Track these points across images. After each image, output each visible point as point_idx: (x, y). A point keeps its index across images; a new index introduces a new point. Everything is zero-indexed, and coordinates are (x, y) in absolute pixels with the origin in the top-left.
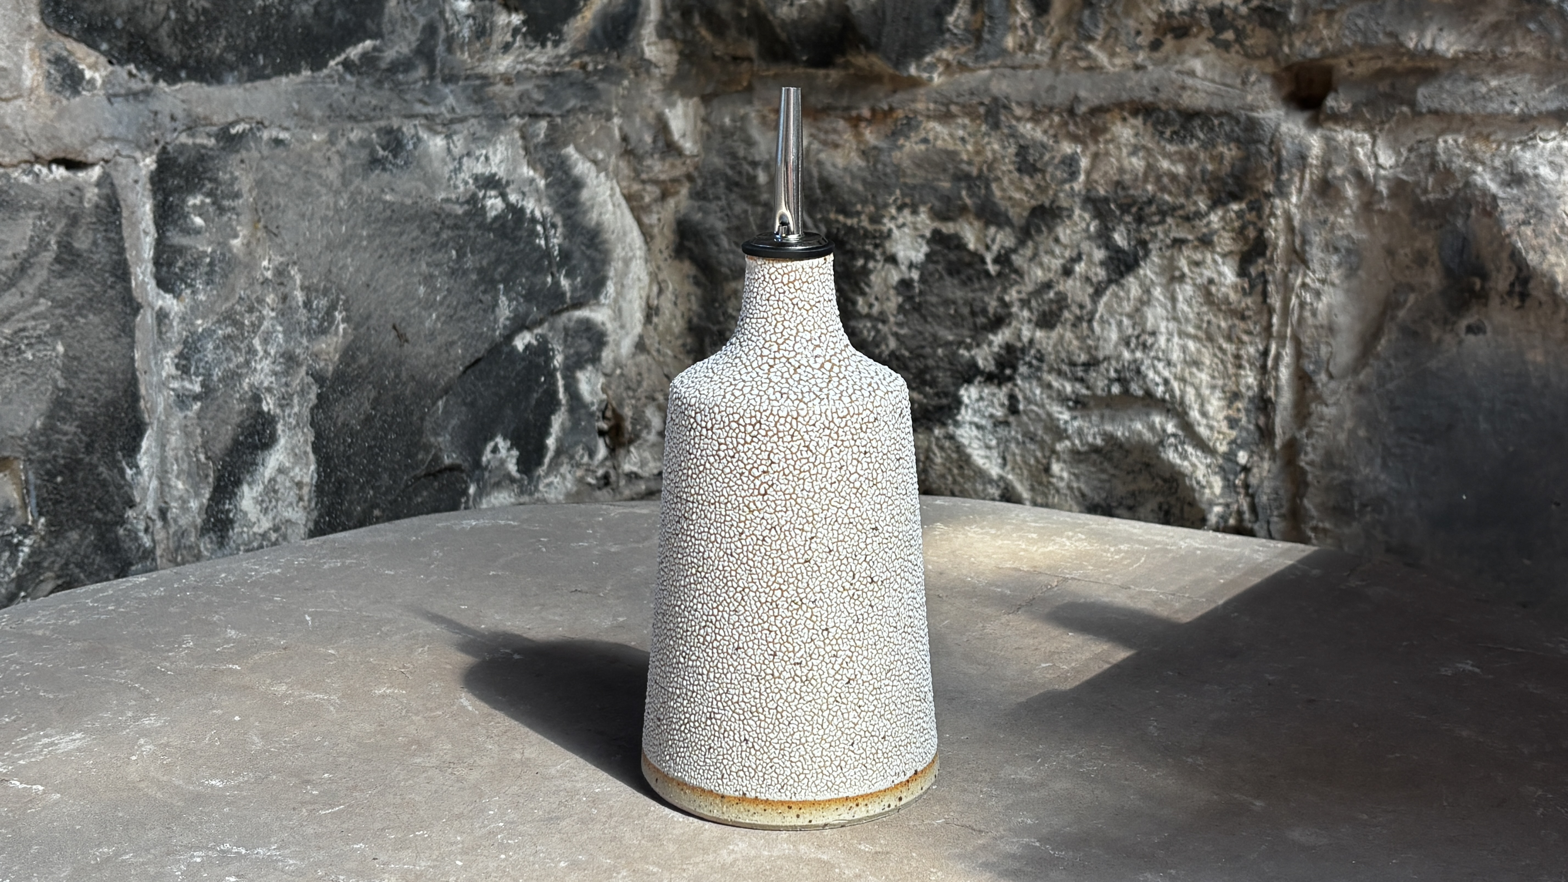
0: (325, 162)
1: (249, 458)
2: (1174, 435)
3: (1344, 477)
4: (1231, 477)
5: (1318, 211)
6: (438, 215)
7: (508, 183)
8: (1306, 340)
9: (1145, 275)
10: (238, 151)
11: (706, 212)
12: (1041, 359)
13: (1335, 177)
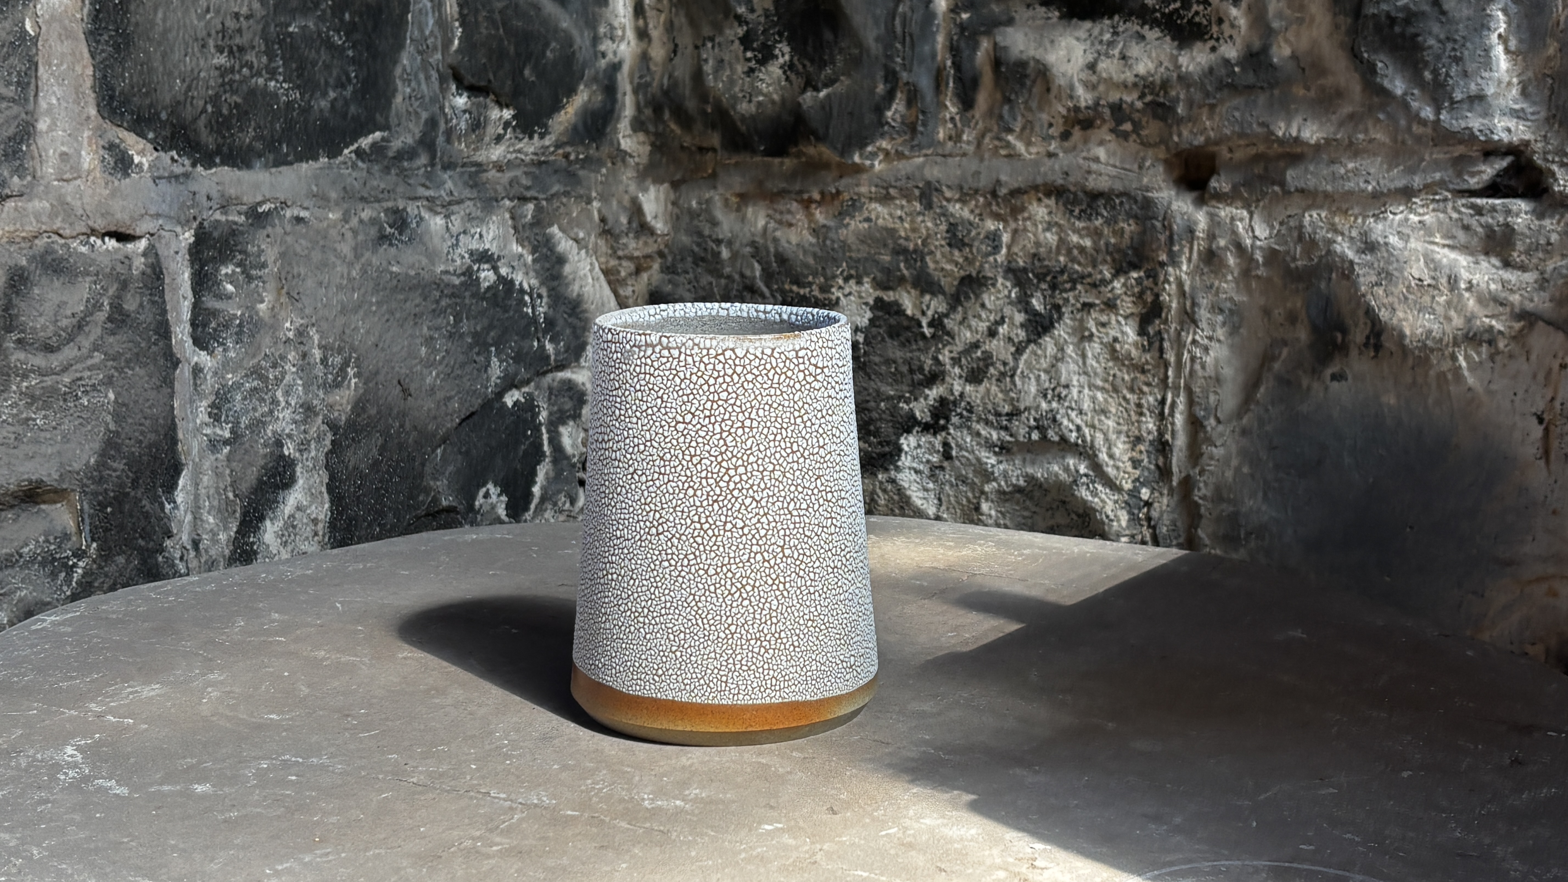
0: (340, 238)
1: (271, 497)
2: (1086, 475)
3: (1231, 509)
4: (1136, 511)
5: (1205, 278)
6: (438, 284)
7: (499, 258)
8: (1197, 390)
9: (1060, 335)
10: (264, 227)
11: (676, 285)
12: (970, 411)
13: (1219, 248)
